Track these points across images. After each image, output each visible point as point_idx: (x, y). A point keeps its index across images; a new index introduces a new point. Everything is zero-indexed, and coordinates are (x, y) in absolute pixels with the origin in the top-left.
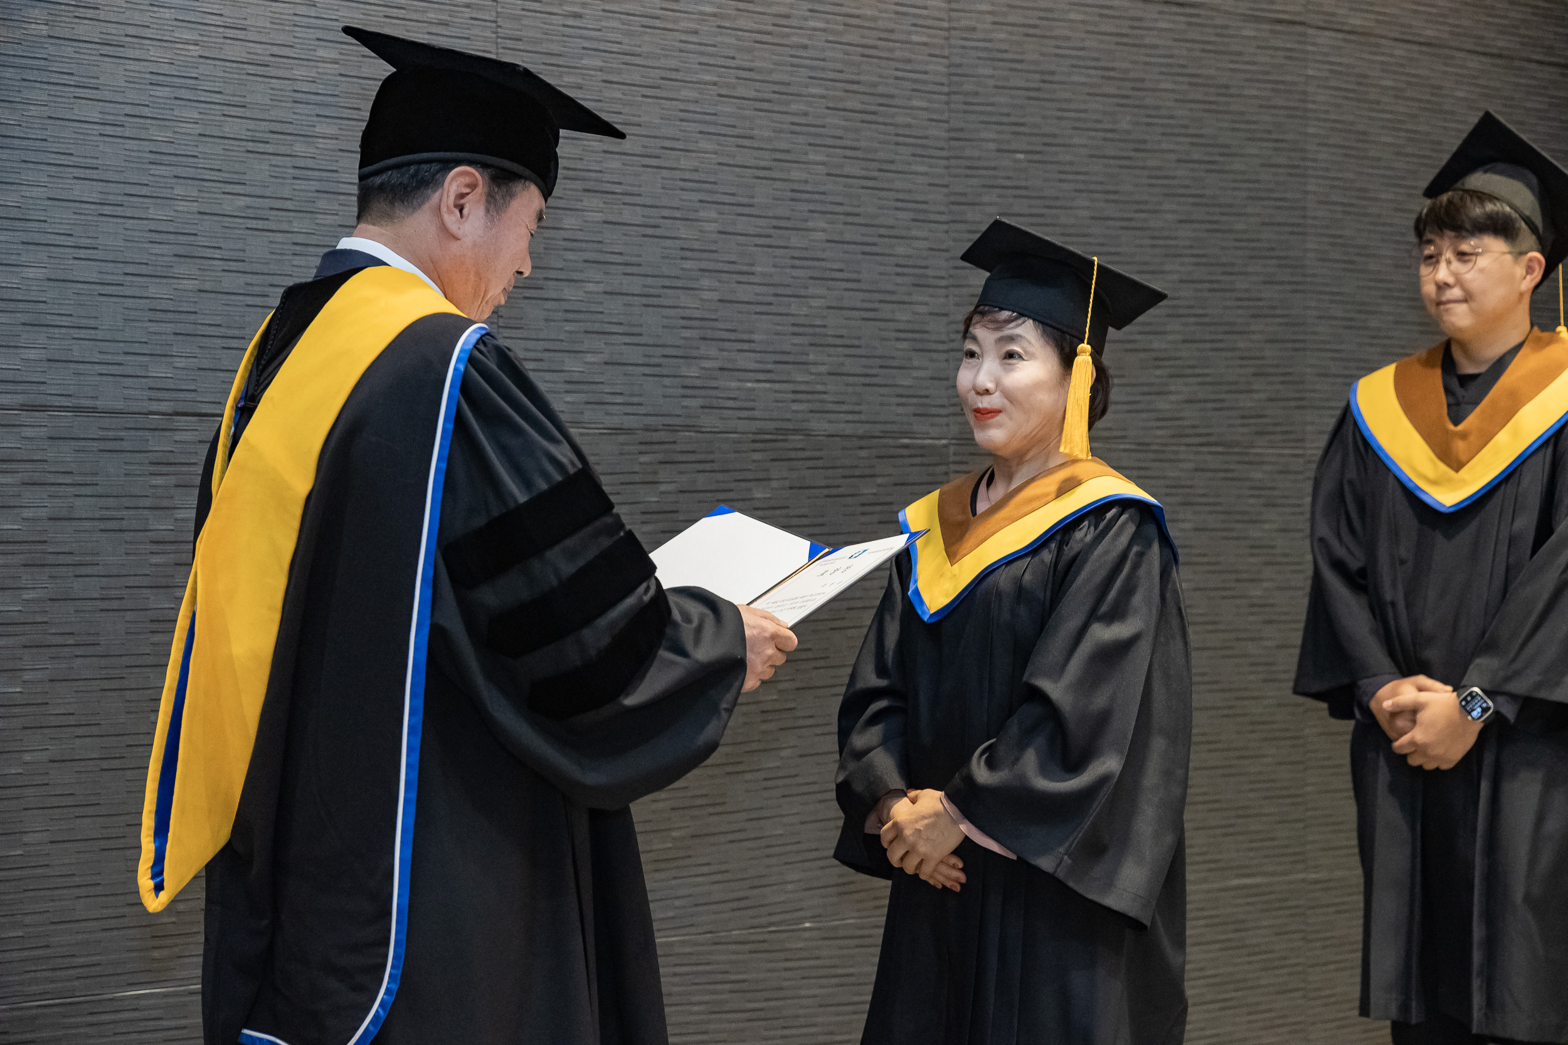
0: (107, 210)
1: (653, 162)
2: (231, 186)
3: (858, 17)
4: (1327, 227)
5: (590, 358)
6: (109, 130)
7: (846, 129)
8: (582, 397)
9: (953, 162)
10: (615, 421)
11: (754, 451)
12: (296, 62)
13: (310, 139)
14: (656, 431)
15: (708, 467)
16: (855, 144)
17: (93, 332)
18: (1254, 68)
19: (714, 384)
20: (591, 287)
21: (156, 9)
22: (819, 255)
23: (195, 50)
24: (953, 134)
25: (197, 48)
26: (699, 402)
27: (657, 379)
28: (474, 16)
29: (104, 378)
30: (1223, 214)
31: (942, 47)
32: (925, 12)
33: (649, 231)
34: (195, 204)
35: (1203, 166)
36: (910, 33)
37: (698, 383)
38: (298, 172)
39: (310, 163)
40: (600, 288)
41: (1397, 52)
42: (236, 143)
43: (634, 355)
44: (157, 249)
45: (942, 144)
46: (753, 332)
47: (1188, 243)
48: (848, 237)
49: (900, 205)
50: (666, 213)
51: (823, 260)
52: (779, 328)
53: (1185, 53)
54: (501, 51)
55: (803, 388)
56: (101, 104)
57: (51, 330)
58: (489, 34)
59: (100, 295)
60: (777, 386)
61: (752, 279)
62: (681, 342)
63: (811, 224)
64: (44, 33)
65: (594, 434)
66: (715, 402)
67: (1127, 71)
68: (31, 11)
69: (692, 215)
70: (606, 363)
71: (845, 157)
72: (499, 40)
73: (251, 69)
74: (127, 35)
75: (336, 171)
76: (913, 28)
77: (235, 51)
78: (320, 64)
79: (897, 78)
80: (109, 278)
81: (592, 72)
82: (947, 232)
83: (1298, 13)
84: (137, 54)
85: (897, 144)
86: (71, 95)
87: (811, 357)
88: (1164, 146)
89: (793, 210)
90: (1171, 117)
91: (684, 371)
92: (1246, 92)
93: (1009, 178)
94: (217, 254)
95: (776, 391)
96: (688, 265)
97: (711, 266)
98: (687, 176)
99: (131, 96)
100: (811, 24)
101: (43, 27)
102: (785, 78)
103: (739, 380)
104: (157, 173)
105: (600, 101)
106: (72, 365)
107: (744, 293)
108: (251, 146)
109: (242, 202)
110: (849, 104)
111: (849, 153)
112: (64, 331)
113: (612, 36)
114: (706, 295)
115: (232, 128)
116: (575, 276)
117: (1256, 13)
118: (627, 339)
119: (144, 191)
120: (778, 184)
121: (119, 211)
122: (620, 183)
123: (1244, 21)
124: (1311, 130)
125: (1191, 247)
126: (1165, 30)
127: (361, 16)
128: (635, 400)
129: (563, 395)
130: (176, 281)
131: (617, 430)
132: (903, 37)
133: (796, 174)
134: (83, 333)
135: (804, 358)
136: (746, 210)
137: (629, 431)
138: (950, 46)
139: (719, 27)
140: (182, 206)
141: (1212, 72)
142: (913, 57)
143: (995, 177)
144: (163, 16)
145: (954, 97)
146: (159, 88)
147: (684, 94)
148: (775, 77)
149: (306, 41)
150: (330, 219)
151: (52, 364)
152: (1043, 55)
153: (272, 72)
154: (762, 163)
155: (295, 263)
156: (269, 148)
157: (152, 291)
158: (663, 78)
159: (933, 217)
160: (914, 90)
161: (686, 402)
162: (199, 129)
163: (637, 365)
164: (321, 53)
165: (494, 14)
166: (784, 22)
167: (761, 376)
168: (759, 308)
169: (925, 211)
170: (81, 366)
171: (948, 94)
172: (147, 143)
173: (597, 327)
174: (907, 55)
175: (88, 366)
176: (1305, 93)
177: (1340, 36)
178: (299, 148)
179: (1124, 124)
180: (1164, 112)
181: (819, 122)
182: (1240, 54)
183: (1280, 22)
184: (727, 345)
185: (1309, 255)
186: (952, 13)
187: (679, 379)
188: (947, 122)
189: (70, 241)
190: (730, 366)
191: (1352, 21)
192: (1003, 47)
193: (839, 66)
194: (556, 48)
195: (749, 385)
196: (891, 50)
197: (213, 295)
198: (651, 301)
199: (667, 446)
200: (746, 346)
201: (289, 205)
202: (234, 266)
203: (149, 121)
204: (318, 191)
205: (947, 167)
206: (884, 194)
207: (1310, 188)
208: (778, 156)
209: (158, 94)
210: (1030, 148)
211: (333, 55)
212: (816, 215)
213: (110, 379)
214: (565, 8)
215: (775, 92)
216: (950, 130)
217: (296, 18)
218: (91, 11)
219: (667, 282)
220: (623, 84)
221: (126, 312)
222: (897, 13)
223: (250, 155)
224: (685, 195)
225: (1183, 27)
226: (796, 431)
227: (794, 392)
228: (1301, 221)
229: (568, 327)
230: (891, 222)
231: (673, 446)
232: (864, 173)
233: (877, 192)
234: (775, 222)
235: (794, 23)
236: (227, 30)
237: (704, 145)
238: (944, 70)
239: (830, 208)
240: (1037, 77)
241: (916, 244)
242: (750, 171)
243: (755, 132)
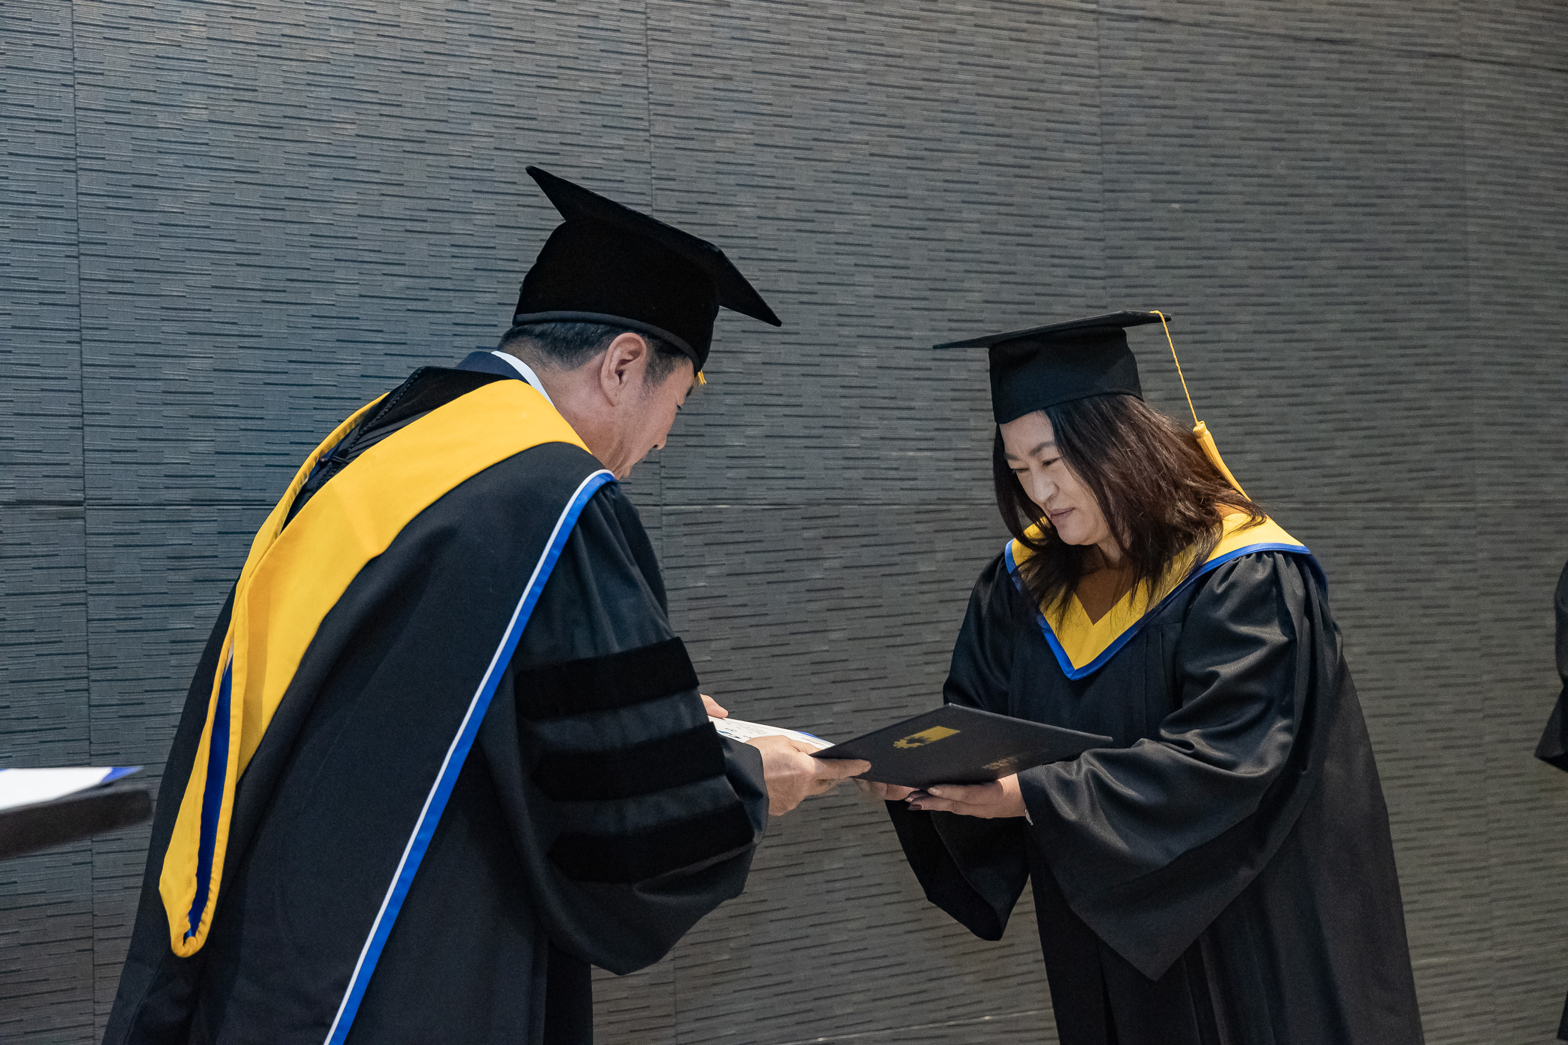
0: (270, 296)
1: (808, 226)
2: (392, 267)
3: (1008, 68)
4: (1490, 269)
5: (750, 431)
6: (270, 214)
7: (998, 184)
8: (745, 473)
9: (1108, 215)
10: (778, 496)
11: (918, 522)
12: (452, 137)
13: (468, 216)
14: (819, 505)
15: (871, 540)
16: (1008, 200)
17: (259, 422)
18: (1409, 105)
19: (875, 454)
20: (750, 358)
21: (313, 88)
22: (978, 316)
23: (352, 129)
24: (1108, 186)
25: (354, 126)
26: (861, 473)
27: (818, 451)
28: (625, 83)
29: (272, 470)
30: (1382, 259)
31: (1092, 96)
32: (1075, 60)
33: (805, 298)
34: (357, 287)
35: (1361, 210)
36: (1060, 83)
37: (859, 454)
38: (455, 250)
39: (468, 241)
40: (759, 358)
41: (1554, 83)
42: (394, 222)
43: (794, 427)
44: (320, 334)
45: (1097, 196)
46: (912, 400)
47: (1349, 290)
48: (1004, 296)
49: (1056, 261)
50: (822, 278)
51: (981, 321)
52: (939, 393)
53: (1338, 92)
54: (652, 118)
55: (965, 455)
56: (261, 188)
57: (220, 422)
58: (641, 101)
59: (266, 384)
60: (939, 454)
61: (908, 344)
62: (841, 412)
63: (967, 285)
64: (205, 118)
65: (756, 511)
66: (876, 473)
67: (1281, 113)
68: (191, 95)
69: (846, 280)
70: (767, 436)
71: (999, 214)
72: (651, 107)
73: (408, 146)
74: (285, 117)
75: (494, 248)
76: (1064, 77)
77: (393, 129)
78: (476, 139)
79: (1048, 130)
80: (273, 366)
81: (745, 136)
82: (1104, 288)
83: (1452, 46)
84: (296, 135)
85: (1051, 198)
86: (232, 180)
87: (972, 424)
88: (1321, 190)
89: (948, 271)
90: (1328, 160)
91: (845, 442)
92: (1403, 131)
93: (1165, 229)
94: (379, 337)
95: (938, 460)
96: (845, 331)
97: (869, 331)
98: (841, 240)
99: (291, 179)
100: (961, 77)
101: (203, 112)
102: (938, 134)
103: (900, 450)
104: (319, 256)
105: (752, 165)
106: (239, 457)
107: (903, 359)
108: (409, 225)
109: (402, 282)
110: (1001, 159)
111: (1002, 209)
112: (230, 422)
113: (762, 98)
114: (864, 362)
115: (390, 207)
116: (733, 347)
117: (1409, 48)
118: (787, 411)
119: (306, 276)
120: (933, 245)
121: (281, 297)
122: (775, 250)
123: (1397, 56)
124: (1469, 168)
125: (1350, 295)
126: (1318, 69)
127: (514, 88)
128: (797, 473)
129: (725, 471)
130: (339, 367)
131: (779, 506)
132: (1056, 87)
133: (950, 234)
134: (250, 424)
135: (965, 425)
136: (903, 273)
137: (792, 506)
138: (1101, 95)
139: (870, 84)
140: (342, 289)
141: (1368, 111)
142: (1064, 107)
143: (1150, 229)
144: (319, 95)
145: (1107, 148)
146: (318, 169)
147: (838, 154)
148: (928, 133)
149: (462, 116)
150: (488, 298)
151: (221, 457)
152: (1195, 99)
153: (426, 148)
154: (917, 223)
155: (456, 344)
156: (428, 227)
157: (316, 378)
158: (815, 140)
159: (1089, 273)
160: (1066, 142)
161: (848, 474)
162: (355, 210)
163: (799, 437)
164: (476, 127)
165: (645, 80)
166: (934, 76)
167: (923, 445)
168: (918, 374)
169: (1083, 267)
170: (249, 458)
171: (1101, 144)
172: (307, 226)
173: (756, 399)
174: (1059, 106)
175: (255, 458)
176: (1461, 129)
177: (1497, 68)
178: (457, 226)
179: (1279, 168)
180: (1321, 155)
181: (972, 178)
182: (1396, 91)
183: (1433, 55)
184: (888, 413)
185: (1473, 298)
186: (1103, 61)
187: (838, 451)
188: (1100, 173)
189: (234, 329)
190: (888, 435)
191: (1507, 52)
192: (1154, 93)
193: (990, 119)
194: (707, 112)
195: (911, 454)
196: (1043, 101)
197: (376, 380)
198: (809, 370)
199: (830, 521)
200: (905, 414)
201: (448, 284)
202: (395, 349)
203: (309, 204)
204: (476, 269)
205: (1102, 221)
206: (1039, 250)
207: (1470, 229)
208: (932, 215)
209: (317, 175)
210: (1185, 197)
211: (488, 128)
212: (973, 275)
213: (278, 470)
214: (715, 71)
215: (926, 149)
216: (1104, 182)
217: (452, 93)
218: (250, 93)
219: (825, 351)
220: (776, 147)
221: (292, 401)
222: (1046, 62)
223: (409, 235)
224: (841, 259)
225: (1336, 65)
226: (958, 501)
227: (956, 460)
228: (1463, 263)
229: (728, 400)
230: (1048, 280)
231: (836, 521)
232: (1019, 230)
233: (1033, 249)
234: (931, 284)
235: (945, 77)
236: (384, 108)
237: (858, 207)
238: (1097, 120)
239: (986, 267)
240: (1189, 122)
241: (1073, 301)
242: (905, 232)
243: (909, 191)
